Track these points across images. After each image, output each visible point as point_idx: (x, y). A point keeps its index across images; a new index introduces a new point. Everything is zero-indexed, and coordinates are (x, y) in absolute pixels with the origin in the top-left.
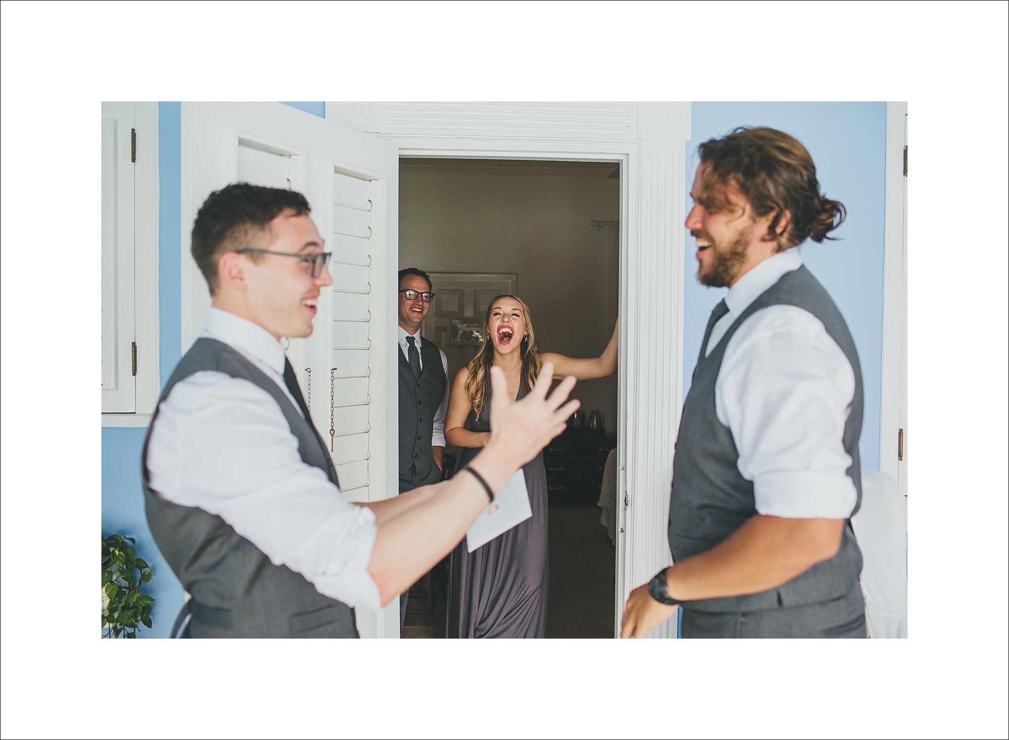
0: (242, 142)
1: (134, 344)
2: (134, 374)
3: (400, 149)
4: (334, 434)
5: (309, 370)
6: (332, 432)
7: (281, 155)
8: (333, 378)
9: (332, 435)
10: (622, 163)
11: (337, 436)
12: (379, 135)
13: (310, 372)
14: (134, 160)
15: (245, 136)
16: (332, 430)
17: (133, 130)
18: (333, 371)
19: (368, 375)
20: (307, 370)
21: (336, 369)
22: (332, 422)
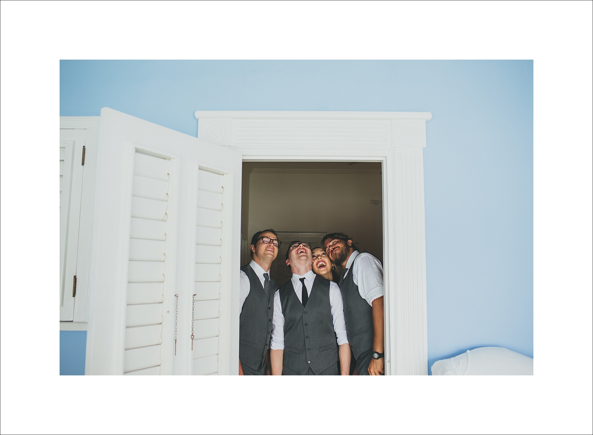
0: (137, 151)
1: (75, 277)
2: (74, 296)
3: (243, 155)
4: (193, 338)
5: (177, 296)
6: (192, 337)
7: (165, 159)
8: (193, 301)
9: (192, 339)
10: (383, 163)
11: (195, 340)
12: (231, 147)
13: (177, 297)
14: (83, 164)
15: (139, 147)
16: (192, 335)
17: (84, 146)
18: (194, 296)
19: (219, 299)
20: (175, 296)
21: (196, 295)
22: (193, 330)
